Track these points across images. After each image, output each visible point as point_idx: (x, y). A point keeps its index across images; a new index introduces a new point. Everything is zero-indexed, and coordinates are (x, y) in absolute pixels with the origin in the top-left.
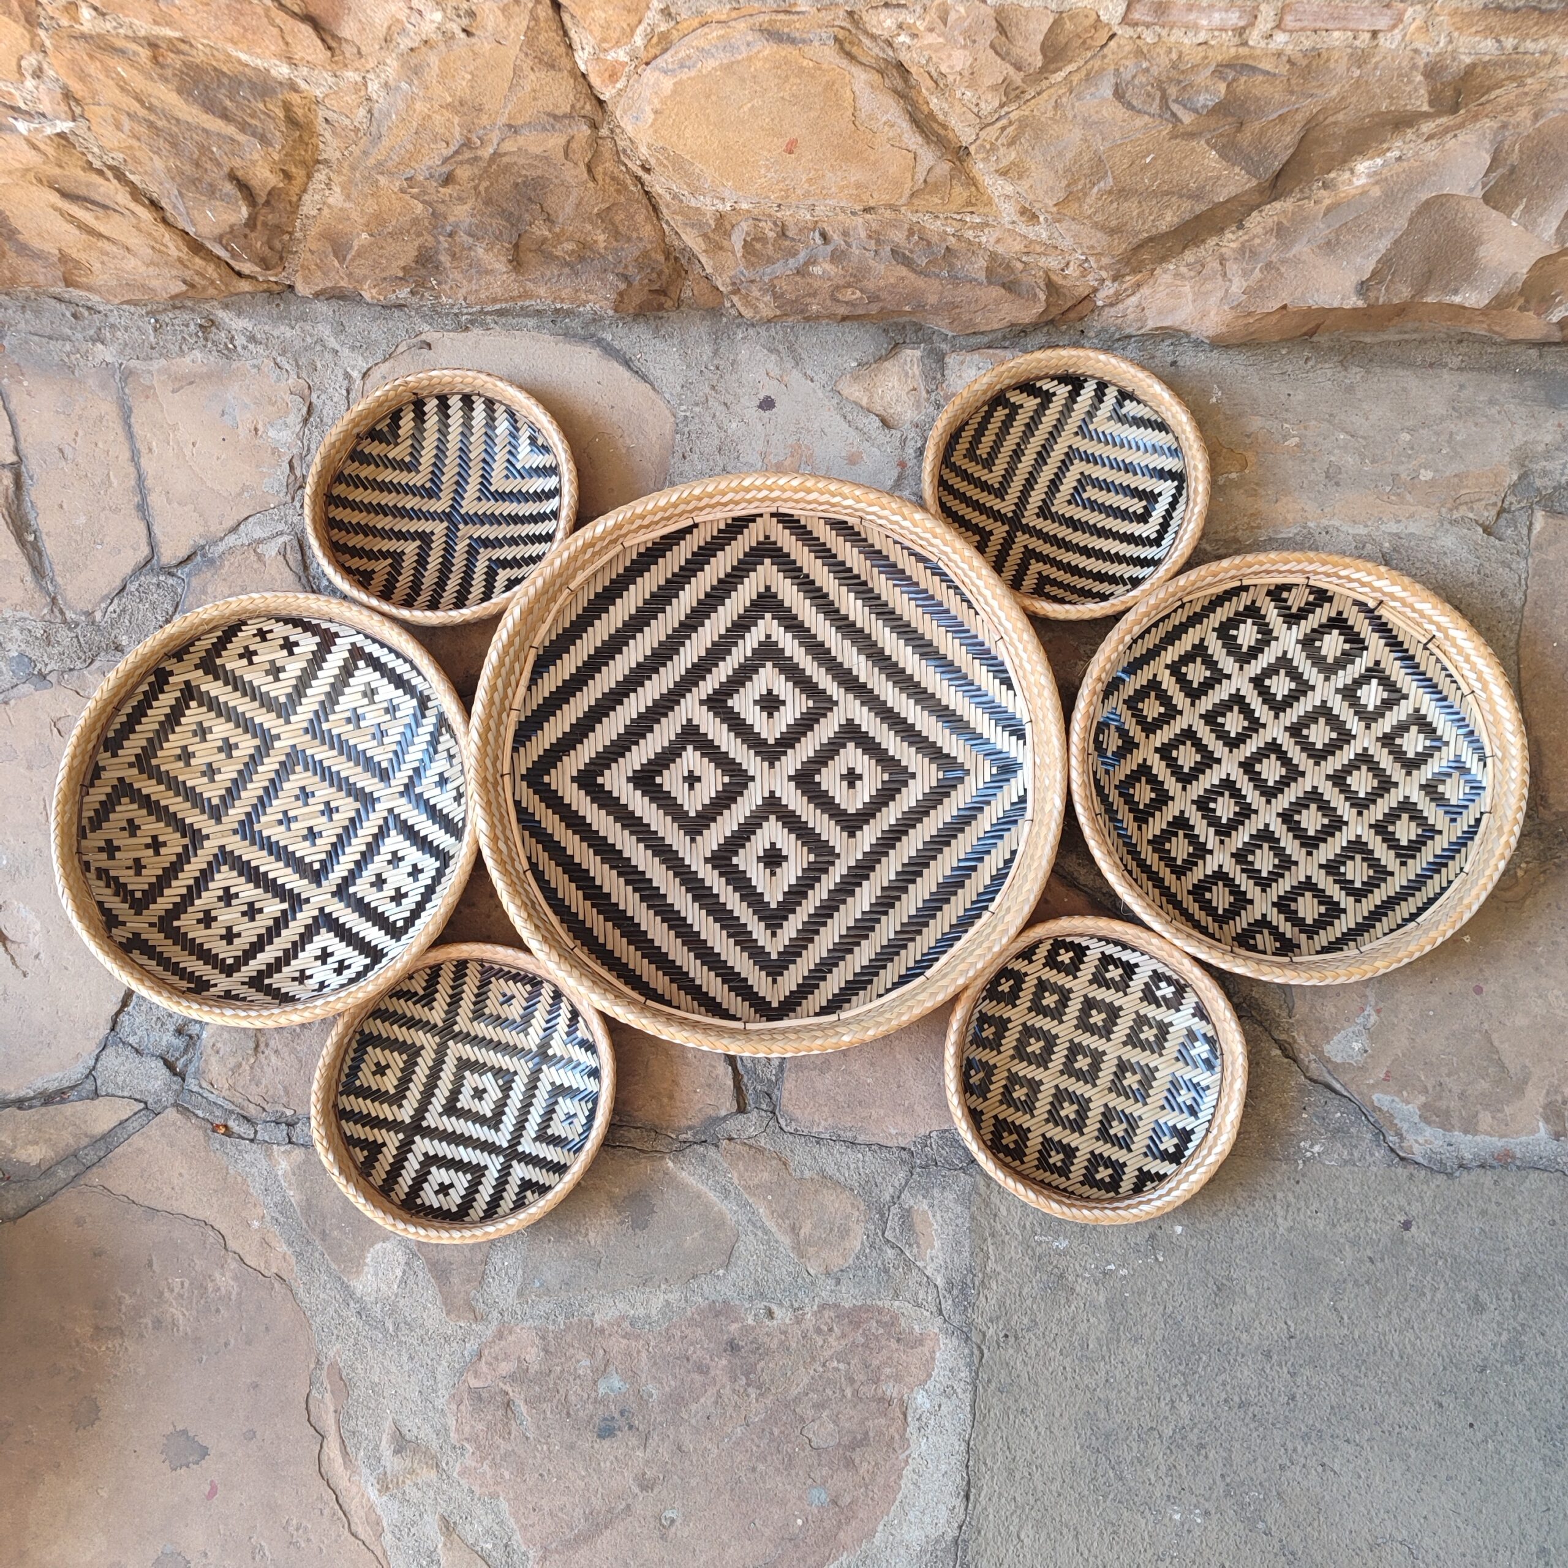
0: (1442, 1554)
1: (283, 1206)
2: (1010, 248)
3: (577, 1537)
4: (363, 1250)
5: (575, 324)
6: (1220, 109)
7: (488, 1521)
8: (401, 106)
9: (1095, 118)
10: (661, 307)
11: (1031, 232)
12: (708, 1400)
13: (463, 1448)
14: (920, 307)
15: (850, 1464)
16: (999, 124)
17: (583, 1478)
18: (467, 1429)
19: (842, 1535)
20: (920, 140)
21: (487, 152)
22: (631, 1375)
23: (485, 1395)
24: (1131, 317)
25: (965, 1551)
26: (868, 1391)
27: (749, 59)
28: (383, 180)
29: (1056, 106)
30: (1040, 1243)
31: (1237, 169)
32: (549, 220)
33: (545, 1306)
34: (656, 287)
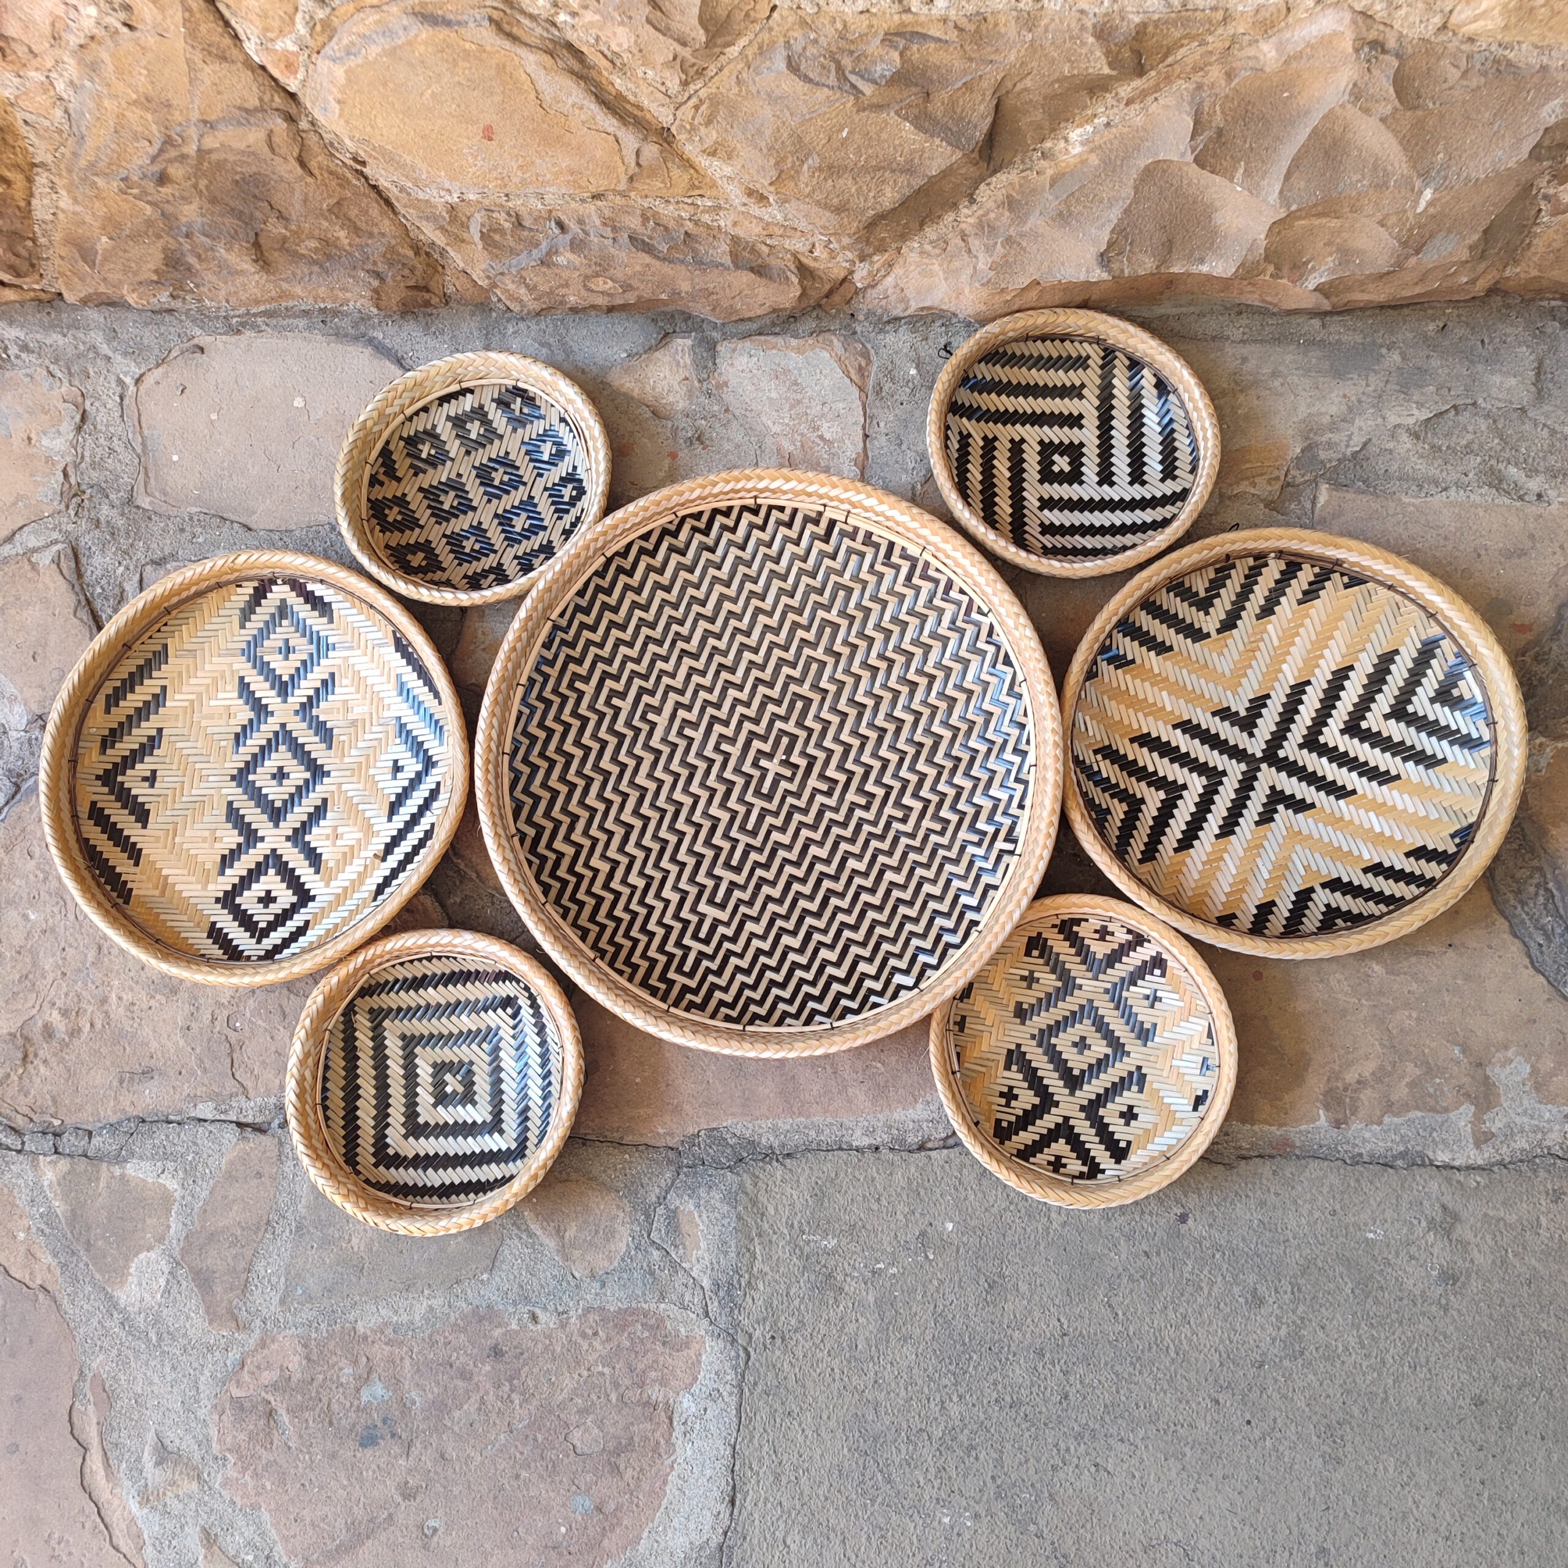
0: (1218, 1555)
1: (49, 1217)
2: (750, 231)
3: (339, 1546)
4: (127, 1260)
5: (345, 323)
6: (901, 78)
7: (249, 1532)
8: (91, 105)
9: (777, 92)
10: (427, 304)
11: (765, 213)
12: (471, 1406)
13: (225, 1459)
14: (676, 294)
15: (615, 1470)
16: (691, 103)
17: (344, 1488)
18: (229, 1440)
19: (606, 1542)
20: (615, 122)
21: (191, 149)
22: (395, 1382)
23: (247, 1405)
24: (893, 298)
25: (730, 1557)
26: (633, 1395)
27: (410, 43)
28: (100, 182)
29: (739, 81)
30: (808, 1242)
31: (937, 141)
32: (281, 216)
33: (307, 1314)
34: (412, 283)
